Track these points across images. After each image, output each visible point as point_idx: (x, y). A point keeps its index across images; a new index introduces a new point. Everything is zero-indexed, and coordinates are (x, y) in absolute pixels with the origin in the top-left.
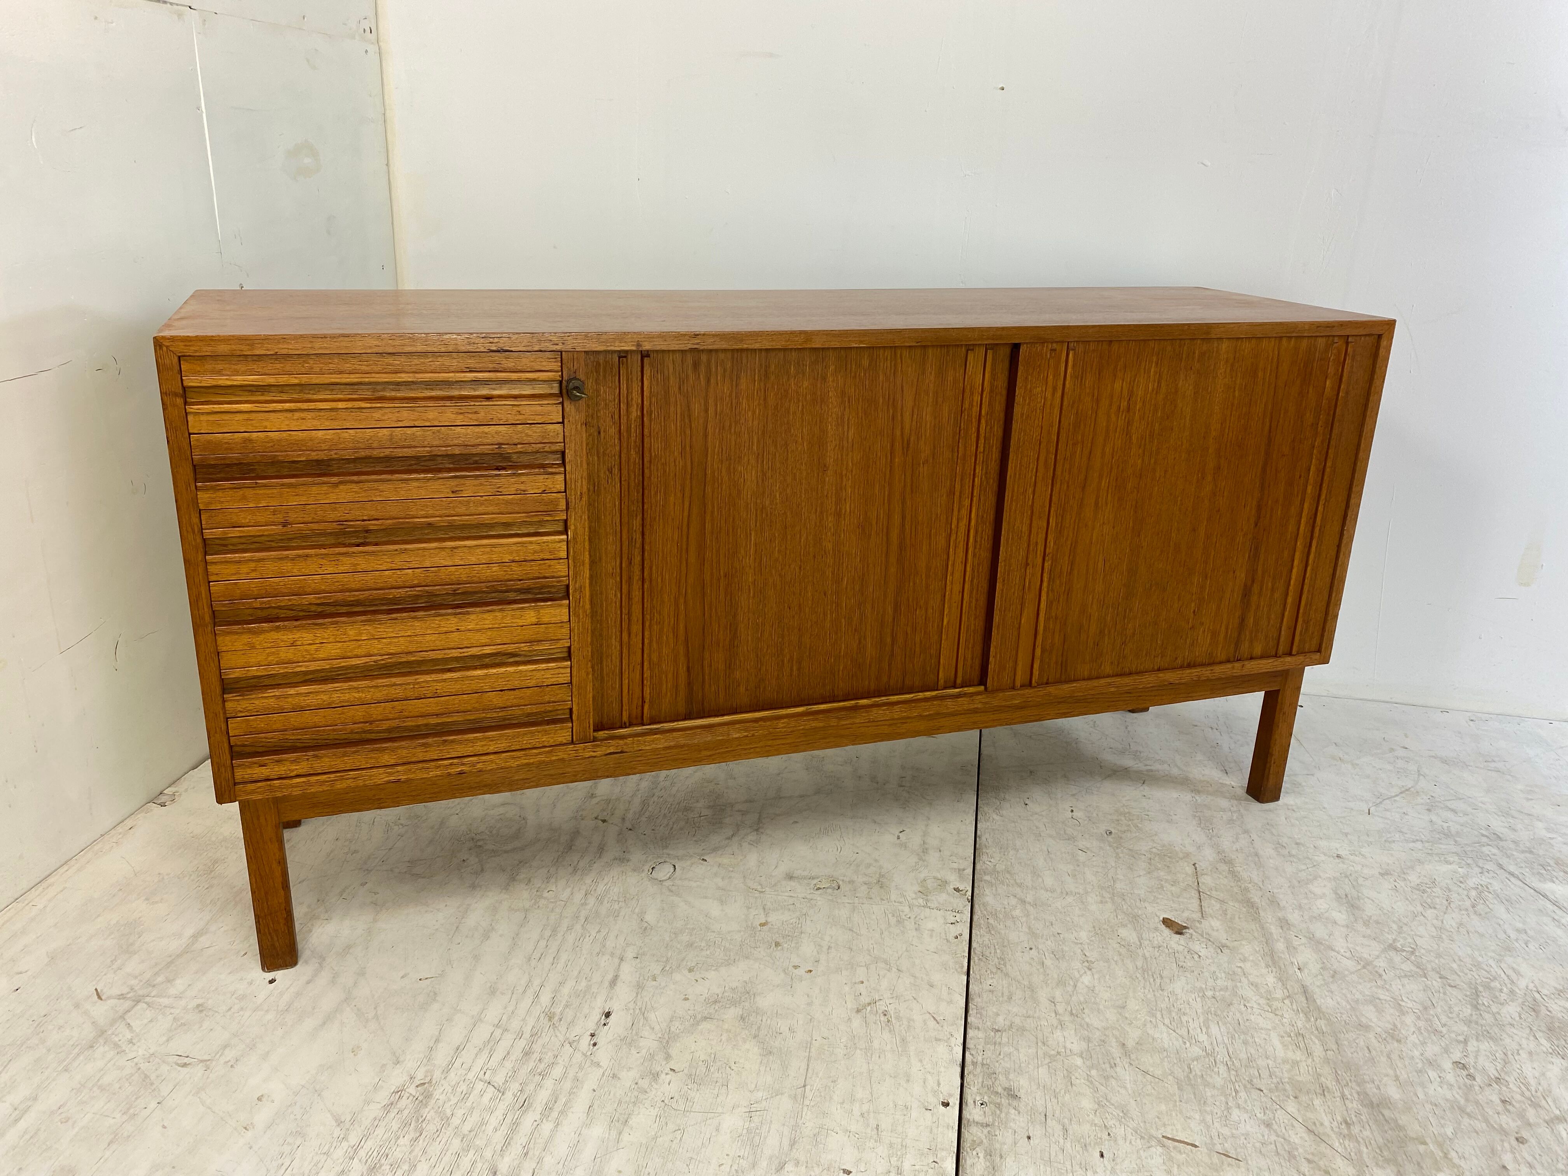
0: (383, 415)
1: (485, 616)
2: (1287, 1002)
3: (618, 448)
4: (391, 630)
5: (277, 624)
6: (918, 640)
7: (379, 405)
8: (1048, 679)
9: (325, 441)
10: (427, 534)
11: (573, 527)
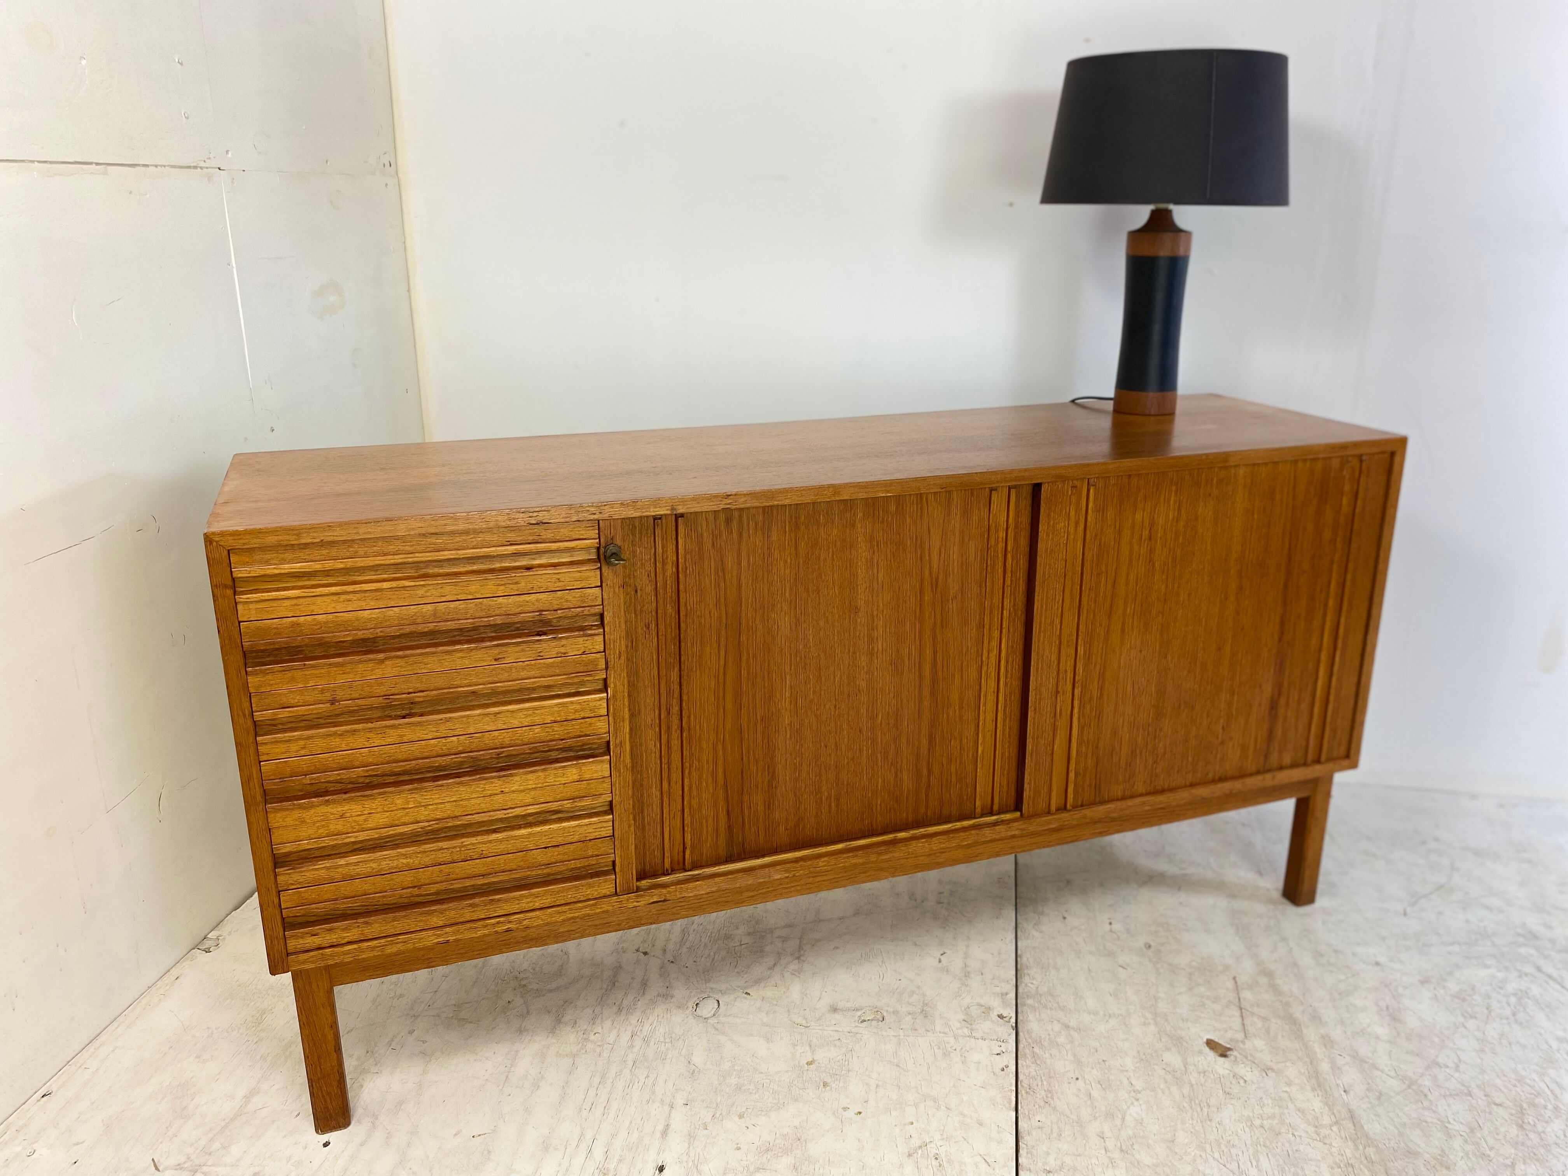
0: (426, 592)
1: (530, 776)
2: (1335, 1128)
3: (654, 605)
4: (437, 796)
5: (327, 798)
6: (953, 770)
7: (422, 583)
8: (1082, 802)
9: (370, 620)
10: (470, 701)
11: (612, 685)
